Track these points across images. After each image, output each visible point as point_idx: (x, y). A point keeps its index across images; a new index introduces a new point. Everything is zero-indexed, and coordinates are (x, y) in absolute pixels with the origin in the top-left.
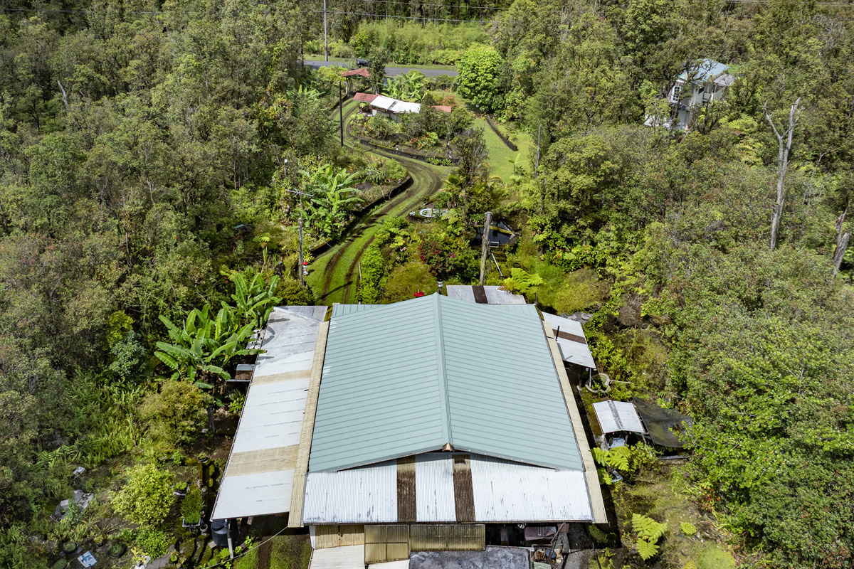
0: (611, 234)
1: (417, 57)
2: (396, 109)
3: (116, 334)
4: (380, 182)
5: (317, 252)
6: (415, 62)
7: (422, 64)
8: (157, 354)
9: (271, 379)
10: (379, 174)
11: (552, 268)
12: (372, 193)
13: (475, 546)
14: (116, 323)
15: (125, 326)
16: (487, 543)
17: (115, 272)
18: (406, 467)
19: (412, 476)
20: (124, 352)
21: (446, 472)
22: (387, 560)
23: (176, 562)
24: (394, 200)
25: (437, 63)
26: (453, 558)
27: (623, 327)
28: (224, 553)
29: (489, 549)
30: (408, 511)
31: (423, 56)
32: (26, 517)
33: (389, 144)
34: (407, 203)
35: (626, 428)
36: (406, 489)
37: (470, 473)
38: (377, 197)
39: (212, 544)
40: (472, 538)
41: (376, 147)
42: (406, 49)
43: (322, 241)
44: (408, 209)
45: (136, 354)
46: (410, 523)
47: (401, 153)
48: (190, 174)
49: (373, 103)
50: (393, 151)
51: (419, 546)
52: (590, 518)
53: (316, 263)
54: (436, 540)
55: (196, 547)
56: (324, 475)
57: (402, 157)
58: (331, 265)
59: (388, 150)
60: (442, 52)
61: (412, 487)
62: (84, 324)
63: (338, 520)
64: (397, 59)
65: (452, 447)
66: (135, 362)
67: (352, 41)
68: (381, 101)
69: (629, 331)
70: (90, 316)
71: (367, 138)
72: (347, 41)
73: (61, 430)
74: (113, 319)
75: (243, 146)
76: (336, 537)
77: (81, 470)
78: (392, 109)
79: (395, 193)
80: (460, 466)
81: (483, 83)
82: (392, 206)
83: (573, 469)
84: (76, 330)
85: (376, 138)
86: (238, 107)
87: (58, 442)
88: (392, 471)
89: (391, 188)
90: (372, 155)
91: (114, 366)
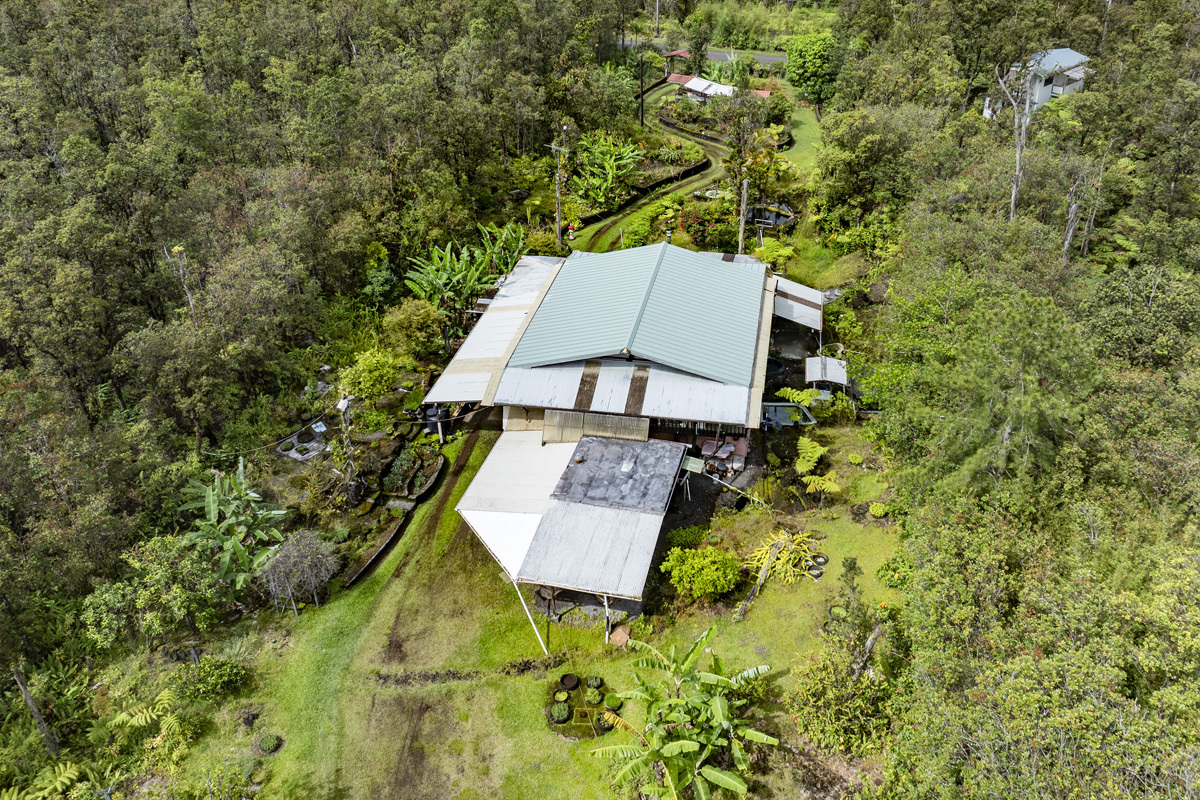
0: (884, 216)
1: (758, 42)
2: (709, 92)
3: (372, 262)
4: (673, 162)
5: (587, 222)
6: (755, 48)
7: (763, 50)
8: (407, 282)
9: (503, 309)
10: (674, 154)
11: (825, 251)
12: (660, 173)
13: (639, 438)
14: (373, 253)
15: (381, 256)
16: (651, 436)
17: (376, 209)
18: (591, 370)
19: (595, 377)
20: (378, 278)
21: (626, 377)
22: (562, 442)
23: (391, 434)
24: (685, 181)
25: (781, 50)
26: (617, 444)
27: (871, 303)
28: (434, 437)
29: (652, 441)
30: (585, 401)
31: (764, 40)
32: (274, 392)
33: (695, 128)
34: (696, 185)
35: (829, 378)
36: (587, 387)
37: (647, 379)
38: (665, 176)
39: (426, 430)
40: (638, 430)
41: (682, 130)
42: (746, 33)
43: (595, 212)
44: (696, 190)
45: (387, 281)
46: (584, 412)
47: (708, 138)
48: (460, 128)
49: (687, 85)
50: (698, 135)
51: (590, 433)
52: (743, 422)
53: (585, 230)
54: (605, 429)
55: (411, 430)
56: (520, 370)
57: (707, 142)
58: (599, 233)
59: (694, 134)
60: (786, 37)
61: (593, 386)
62: (341, 246)
63: (523, 403)
64: (736, 42)
65: (629, 352)
66: (387, 288)
67: (687, 22)
68: (696, 83)
69: (875, 307)
70: (347, 240)
71: (674, 121)
72: (681, 22)
73: (313, 333)
74: (370, 248)
75: (526, 112)
76: (523, 422)
77: (327, 367)
78: (706, 92)
79: (686, 174)
80: (641, 374)
81: (811, 69)
82: (680, 187)
83: (740, 385)
84: (334, 251)
85: (685, 121)
86: (526, 73)
87: (310, 341)
88: (578, 373)
89: (681, 169)
90: (673, 137)
91: (368, 289)
